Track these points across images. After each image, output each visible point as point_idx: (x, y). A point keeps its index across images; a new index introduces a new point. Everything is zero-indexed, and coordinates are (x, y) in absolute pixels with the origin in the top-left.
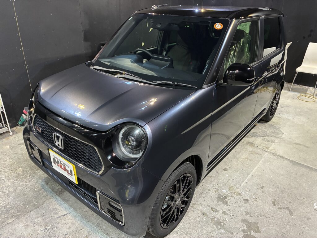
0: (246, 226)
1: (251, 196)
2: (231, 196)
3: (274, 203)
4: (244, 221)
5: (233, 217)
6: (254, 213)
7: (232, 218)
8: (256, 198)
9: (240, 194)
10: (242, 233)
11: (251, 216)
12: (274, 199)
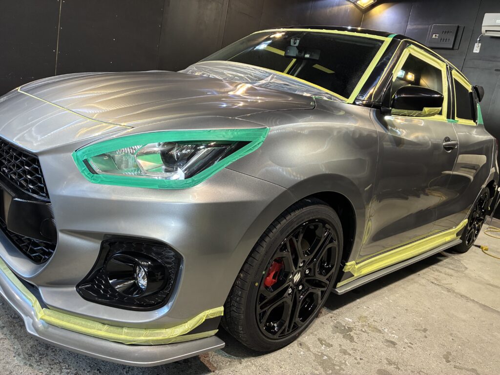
1: (400, 339)
2: (362, 330)
3: (447, 358)
5: (361, 361)
6: (406, 366)
7: (358, 363)
8: (410, 343)
9: (380, 331)
11: (398, 368)
12: (449, 352)
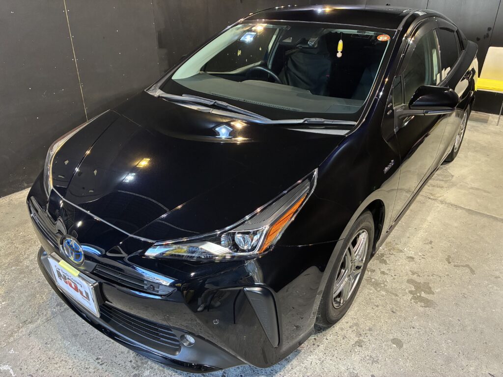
0: (413, 287)
1: (416, 253)
2: (390, 254)
3: (448, 260)
4: (410, 281)
5: (395, 277)
6: (423, 273)
8: (423, 255)
9: (401, 251)
10: (409, 294)
11: (419, 276)
12: (449, 256)
